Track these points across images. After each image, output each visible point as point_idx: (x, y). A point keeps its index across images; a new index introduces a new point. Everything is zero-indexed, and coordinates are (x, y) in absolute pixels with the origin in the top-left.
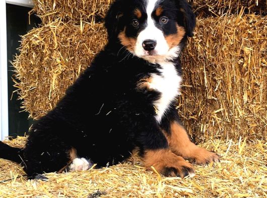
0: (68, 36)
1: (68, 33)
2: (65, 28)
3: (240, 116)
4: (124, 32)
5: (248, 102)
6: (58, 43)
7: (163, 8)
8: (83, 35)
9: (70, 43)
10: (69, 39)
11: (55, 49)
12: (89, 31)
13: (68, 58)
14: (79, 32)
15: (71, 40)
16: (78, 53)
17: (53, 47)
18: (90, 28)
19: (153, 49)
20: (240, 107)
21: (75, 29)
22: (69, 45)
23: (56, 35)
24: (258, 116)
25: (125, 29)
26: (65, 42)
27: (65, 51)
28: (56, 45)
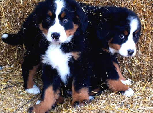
0: (12, 8)
1: (11, 6)
2: (9, 3)
3: (135, 64)
4: (42, 23)
5: (141, 55)
6: (5, 13)
7: (66, 13)
8: (23, 8)
9: (14, 13)
10: (12, 10)
11: (3, 17)
12: (28, 5)
13: (13, 23)
14: (20, 5)
15: (14, 11)
16: (20, 20)
17: (1, 16)
18: (28, 3)
19: (58, 38)
20: (136, 58)
21: (17, 4)
22: (13, 14)
23: (3, 7)
24: (148, 64)
25: (42, 21)
26: (10, 12)
27: (10, 18)
28: (4, 14)
